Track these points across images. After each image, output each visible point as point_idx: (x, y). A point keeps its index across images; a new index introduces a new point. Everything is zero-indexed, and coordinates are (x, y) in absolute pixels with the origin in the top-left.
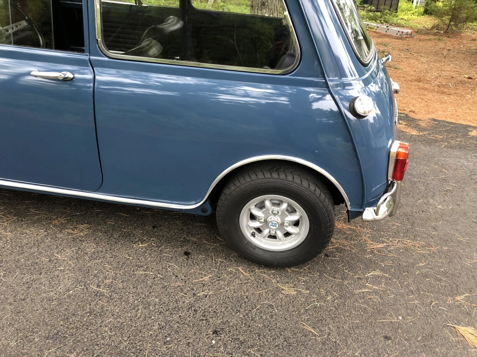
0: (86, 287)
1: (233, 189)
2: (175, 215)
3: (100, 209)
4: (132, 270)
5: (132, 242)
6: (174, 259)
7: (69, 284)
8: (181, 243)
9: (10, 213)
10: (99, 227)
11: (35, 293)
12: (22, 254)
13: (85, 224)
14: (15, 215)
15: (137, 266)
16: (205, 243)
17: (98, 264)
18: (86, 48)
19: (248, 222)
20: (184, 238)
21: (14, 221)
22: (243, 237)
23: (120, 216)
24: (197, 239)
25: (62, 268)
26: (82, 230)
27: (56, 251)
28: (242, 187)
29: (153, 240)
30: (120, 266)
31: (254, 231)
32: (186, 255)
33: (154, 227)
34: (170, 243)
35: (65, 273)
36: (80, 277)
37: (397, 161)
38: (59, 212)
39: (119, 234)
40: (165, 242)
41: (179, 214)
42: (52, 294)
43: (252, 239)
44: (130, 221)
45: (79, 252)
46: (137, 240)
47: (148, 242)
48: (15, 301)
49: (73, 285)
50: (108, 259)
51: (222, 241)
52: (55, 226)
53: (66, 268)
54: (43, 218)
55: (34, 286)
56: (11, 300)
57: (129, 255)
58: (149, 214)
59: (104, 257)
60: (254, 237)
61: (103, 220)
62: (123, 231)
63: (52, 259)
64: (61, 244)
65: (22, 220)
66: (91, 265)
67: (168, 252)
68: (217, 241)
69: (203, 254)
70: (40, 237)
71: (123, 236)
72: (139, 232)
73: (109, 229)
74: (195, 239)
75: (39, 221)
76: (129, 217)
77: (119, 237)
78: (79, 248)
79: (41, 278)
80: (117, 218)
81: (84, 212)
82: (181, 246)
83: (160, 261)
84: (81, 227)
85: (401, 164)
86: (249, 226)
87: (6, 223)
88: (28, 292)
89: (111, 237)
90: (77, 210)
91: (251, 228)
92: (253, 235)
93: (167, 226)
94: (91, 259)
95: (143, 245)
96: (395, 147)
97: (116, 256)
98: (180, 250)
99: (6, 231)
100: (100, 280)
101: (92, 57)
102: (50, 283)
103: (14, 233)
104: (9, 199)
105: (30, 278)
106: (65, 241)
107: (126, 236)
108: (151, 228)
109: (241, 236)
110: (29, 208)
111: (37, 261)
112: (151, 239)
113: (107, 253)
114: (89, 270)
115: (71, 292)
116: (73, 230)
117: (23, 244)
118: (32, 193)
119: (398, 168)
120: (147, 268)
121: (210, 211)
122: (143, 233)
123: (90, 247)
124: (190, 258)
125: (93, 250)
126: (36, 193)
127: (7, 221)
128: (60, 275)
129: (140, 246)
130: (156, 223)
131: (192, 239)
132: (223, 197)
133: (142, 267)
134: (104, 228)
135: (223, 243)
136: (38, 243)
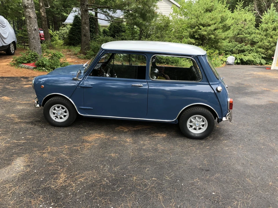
18: (146, 78)
37: (230, 104)
85: (231, 104)
96: (229, 100)
101: (147, 80)
119: (231, 106)
121: (178, 122)
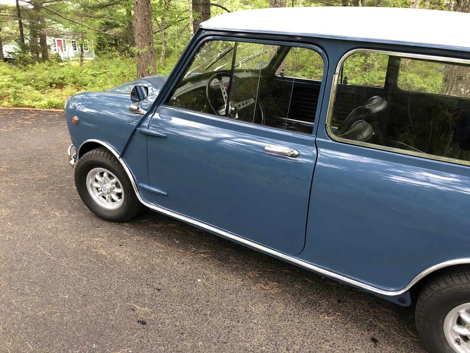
0: (277, 347)
1: (443, 287)
2: (360, 293)
3: (288, 270)
4: (319, 342)
5: (318, 311)
6: (361, 342)
7: (262, 340)
8: (367, 327)
9: (215, 257)
10: (288, 289)
11: (234, 340)
12: (224, 298)
13: (275, 282)
14: (219, 260)
15: (323, 338)
16: (394, 334)
17: (287, 326)
18: (314, 131)
19: (453, 326)
20: (371, 321)
21: (218, 265)
22: (445, 341)
23: (306, 281)
24: (385, 326)
25: (256, 322)
26: (273, 288)
27: (251, 303)
28: (455, 287)
29: (338, 315)
30: (307, 334)
31: (459, 337)
32: (373, 341)
33: (339, 301)
34: (356, 323)
35: (258, 327)
36: (271, 335)
38: (253, 265)
39: (305, 300)
40: (351, 320)
41: (364, 293)
42: (248, 345)
43: (456, 346)
44: (316, 289)
45: (270, 309)
46: (322, 310)
47: (333, 316)
48: (219, 342)
49: (265, 341)
50: (296, 324)
51: (413, 337)
52: (250, 277)
53: (259, 323)
54: (240, 267)
55: (234, 332)
56: (215, 340)
57: (315, 325)
58: (334, 286)
59: (292, 321)
60: (459, 345)
61: (291, 282)
62: (309, 298)
63: (248, 310)
64: (255, 297)
65: (224, 266)
66: (281, 326)
67: (355, 333)
68: (408, 335)
69: (392, 345)
70: (238, 285)
71: (310, 304)
72: (324, 303)
73: (296, 292)
74: (382, 326)
75: (237, 269)
76: (315, 284)
77: (306, 303)
78: (270, 305)
79: (239, 327)
80: (303, 283)
81: (274, 270)
82: (368, 330)
83: (346, 341)
84: (272, 284)
86: (454, 330)
87: (212, 265)
88: (228, 336)
89: (298, 301)
90: (268, 267)
91: (456, 333)
92: (458, 342)
93: (352, 304)
94: (281, 319)
95: (329, 318)
97: (303, 323)
98: (368, 335)
99: (212, 273)
100: (289, 343)
101: (318, 139)
102: (246, 334)
103: (218, 276)
104: (215, 244)
105: (230, 323)
106: (258, 295)
107: (313, 304)
108: (336, 302)
109: (443, 340)
110: (230, 255)
111: (236, 308)
112: (337, 314)
113: (295, 317)
114: (279, 330)
115: (264, 348)
116: (265, 286)
117: (225, 289)
118: (231, 242)
120: (333, 344)
121: (408, 303)
122: (328, 305)
123: (280, 308)
124: (378, 346)
125: (283, 311)
126: (234, 243)
127: (213, 264)
128: (254, 328)
129: (326, 318)
130: (341, 298)
131: (379, 324)
132: (428, 292)
133: (329, 341)
134: (291, 290)
135: (415, 340)
136: (236, 291)
